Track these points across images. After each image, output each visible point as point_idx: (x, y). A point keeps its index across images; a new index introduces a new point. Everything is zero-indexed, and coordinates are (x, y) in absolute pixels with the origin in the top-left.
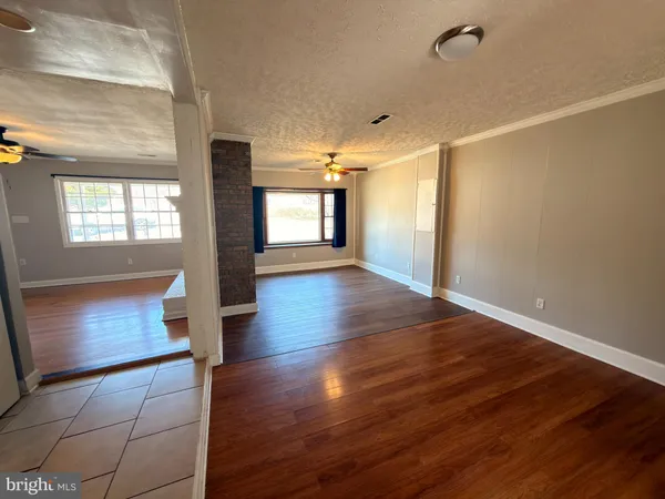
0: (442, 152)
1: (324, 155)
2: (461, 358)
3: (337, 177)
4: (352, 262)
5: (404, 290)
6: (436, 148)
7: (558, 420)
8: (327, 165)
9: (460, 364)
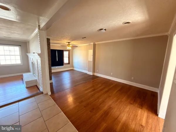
0: (94, 44)
1: (67, 42)
2: (101, 85)
3: (70, 48)
4: (72, 68)
5: (86, 74)
6: (92, 43)
7: (116, 91)
8: (68, 45)
9: (101, 86)
